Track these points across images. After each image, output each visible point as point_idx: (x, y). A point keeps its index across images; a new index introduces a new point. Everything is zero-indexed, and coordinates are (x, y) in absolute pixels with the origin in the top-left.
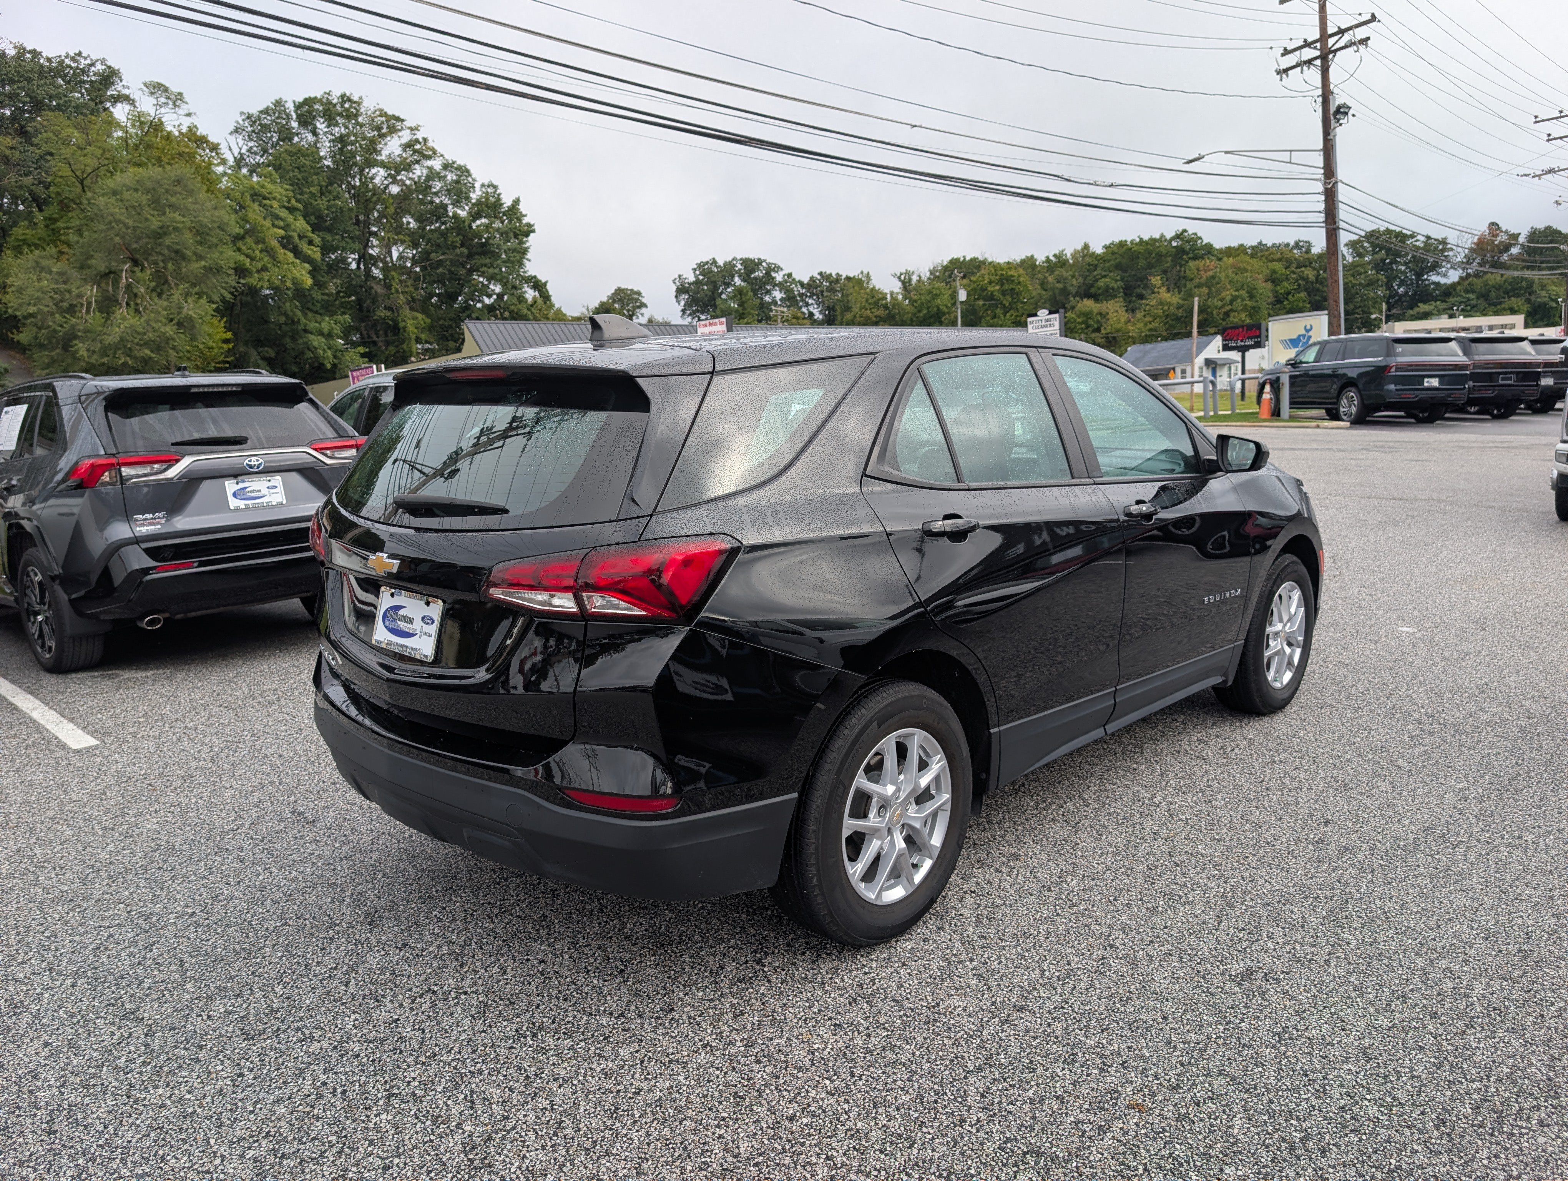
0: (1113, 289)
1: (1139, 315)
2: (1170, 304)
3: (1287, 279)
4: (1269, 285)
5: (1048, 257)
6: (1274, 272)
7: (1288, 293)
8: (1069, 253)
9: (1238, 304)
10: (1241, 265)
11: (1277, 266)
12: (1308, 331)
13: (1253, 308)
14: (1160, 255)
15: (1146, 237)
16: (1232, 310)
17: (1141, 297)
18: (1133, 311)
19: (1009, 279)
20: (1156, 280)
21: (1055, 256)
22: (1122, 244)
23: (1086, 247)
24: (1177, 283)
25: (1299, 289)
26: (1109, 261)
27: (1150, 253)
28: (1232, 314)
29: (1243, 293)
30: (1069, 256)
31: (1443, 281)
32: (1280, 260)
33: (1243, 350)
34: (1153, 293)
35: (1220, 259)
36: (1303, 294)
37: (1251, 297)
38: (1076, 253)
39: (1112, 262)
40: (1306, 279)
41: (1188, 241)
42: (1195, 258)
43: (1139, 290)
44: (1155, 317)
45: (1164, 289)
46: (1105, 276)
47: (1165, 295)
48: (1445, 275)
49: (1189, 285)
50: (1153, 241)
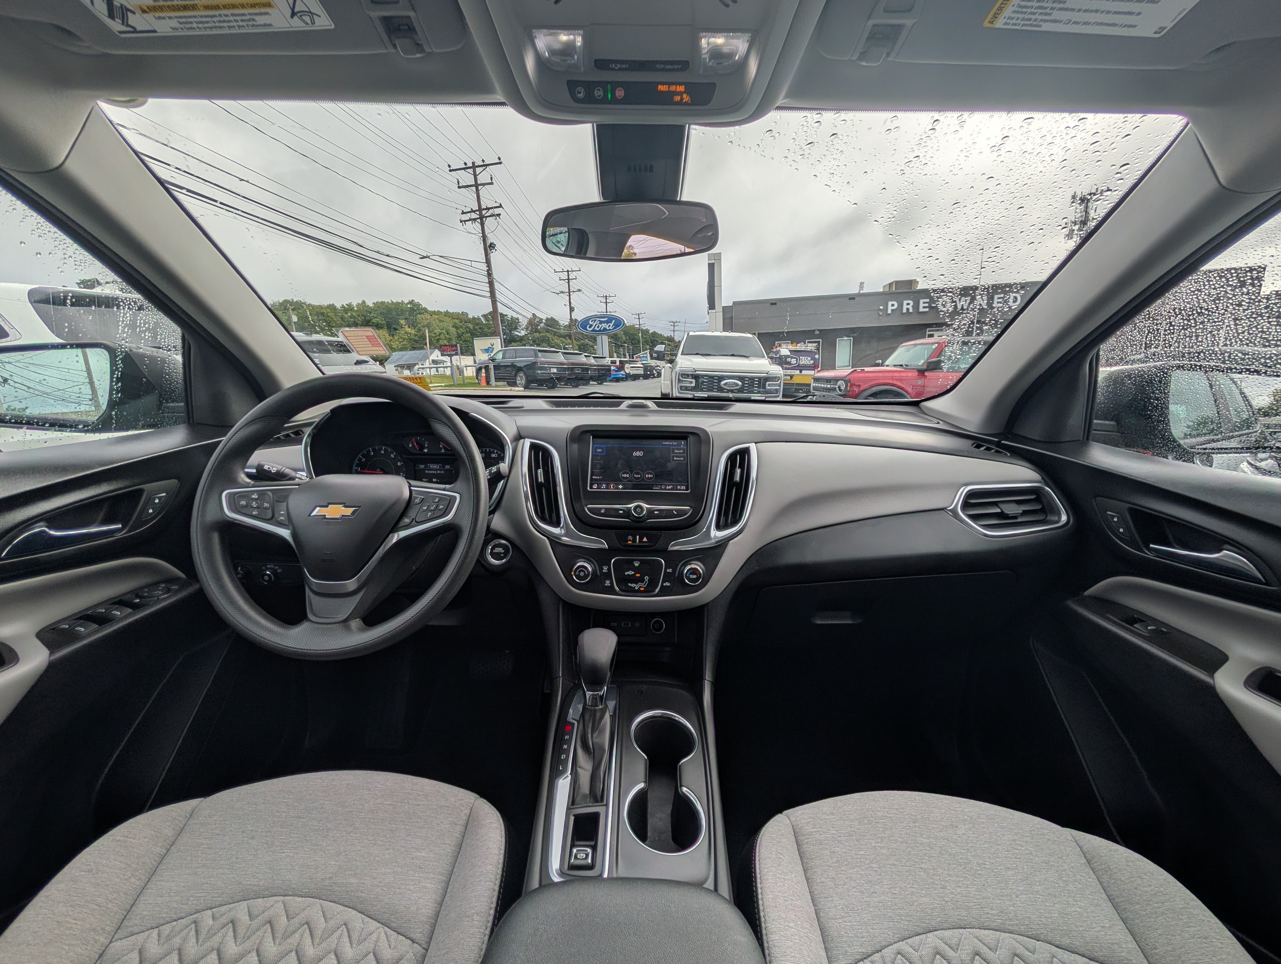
0: (381, 324)
1: (396, 338)
2: (410, 334)
3: (461, 327)
4: (454, 329)
5: (343, 305)
6: (455, 323)
7: (463, 333)
8: (354, 304)
9: (442, 336)
10: (441, 319)
11: (457, 321)
12: (492, 345)
13: (449, 338)
14: (402, 310)
15: (395, 301)
16: (440, 339)
17: (395, 329)
18: (393, 335)
19: (322, 314)
20: (403, 322)
21: (347, 305)
22: (383, 303)
23: (364, 302)
24: (413, 325)
25: (467, 332)
26: (377, 310)
27: (398, 309)
28: (440, 341)
29: (444, 331)
30: (355, 306)
31: (519, 334)
32: (457, 319)
33: (451, 356)
34: (402, 328)
35: (431, 315)
36: (469, 335)
37: (448, 333)
38: (358, 305)
39: (379, 311)
40: (469, 328)
41: (415, 305)
42: (420, 314)
43: (394, 326)
44: (404, 339)
45: (407, 326)
46: (376, 318)
47: (409, 330)
48: (520, 332)
49: (419, 325)
50: (398, 303)
